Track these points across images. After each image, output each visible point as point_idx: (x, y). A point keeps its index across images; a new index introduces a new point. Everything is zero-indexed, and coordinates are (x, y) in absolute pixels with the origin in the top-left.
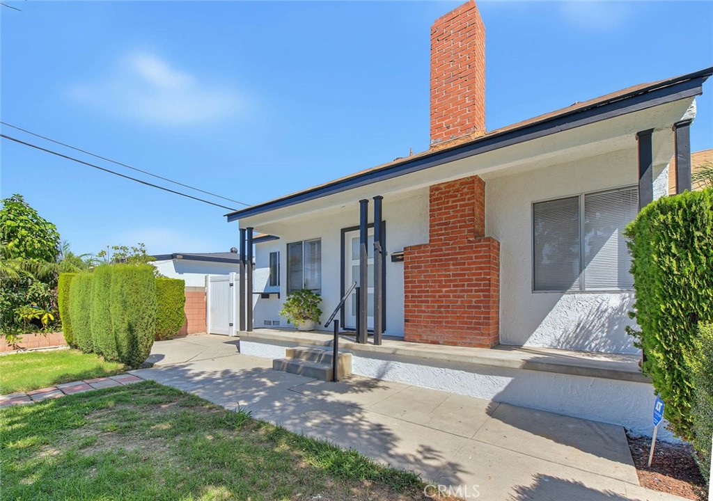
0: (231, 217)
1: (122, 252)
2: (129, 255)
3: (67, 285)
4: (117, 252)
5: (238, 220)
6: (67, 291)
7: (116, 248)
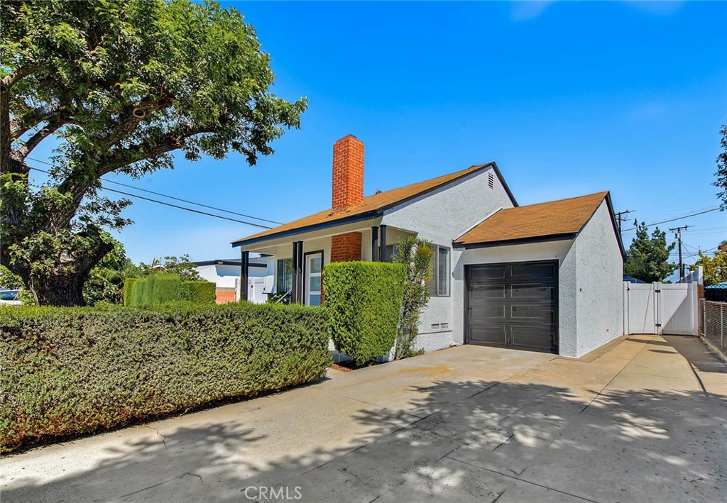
0: (235, 244)
1: (172, 261)
2: (177, 263)
3: (130, 286)
4: (168, 261)
5: (240, 247)
6: (129, 291)
7: (168, 258)
